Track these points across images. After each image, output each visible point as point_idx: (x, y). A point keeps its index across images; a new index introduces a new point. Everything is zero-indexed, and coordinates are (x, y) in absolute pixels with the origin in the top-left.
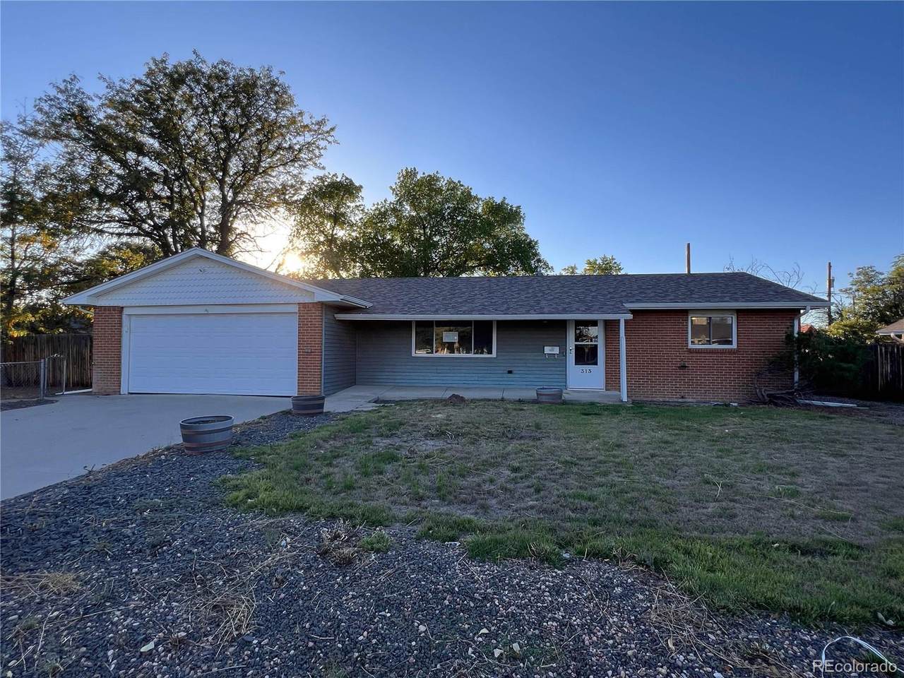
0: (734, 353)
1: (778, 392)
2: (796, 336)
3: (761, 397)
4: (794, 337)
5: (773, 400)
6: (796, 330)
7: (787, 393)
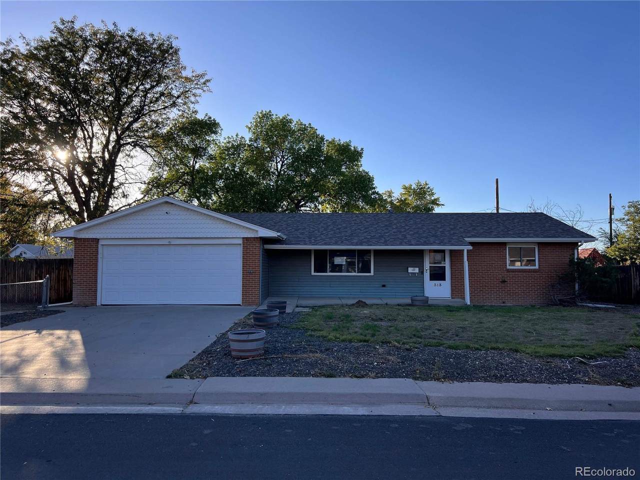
0: (537, 272)
1: (565, 298)
2: (576, 260)
3: (554, 301)
4: (574, 261)
5: (563, 303)
6: (576, 257)
7: (570, 298)
